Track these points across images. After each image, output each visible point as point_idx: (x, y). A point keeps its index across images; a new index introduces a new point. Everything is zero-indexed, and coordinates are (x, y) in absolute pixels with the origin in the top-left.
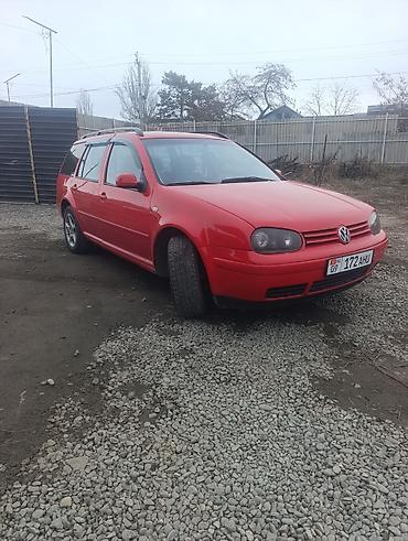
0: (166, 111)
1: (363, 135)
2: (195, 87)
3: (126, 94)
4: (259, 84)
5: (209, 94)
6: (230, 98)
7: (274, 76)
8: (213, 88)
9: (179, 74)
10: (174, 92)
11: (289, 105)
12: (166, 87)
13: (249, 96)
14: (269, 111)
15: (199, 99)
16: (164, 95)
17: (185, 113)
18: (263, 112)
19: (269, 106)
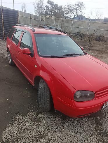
0: (47, 12)
1: (103, 28)
2: (56, 6)
3: (36, 5)
4: (75, 7)
5: (60, 8)
6: (66, 11)
7: (80, 5)
8: (61, 7)
9: (52, 1)
10: (50, 6)
11: (83, 15)
12: (48, 5)
13: (71, 11)
14: (77, 16)
15: (57, 10)
16: (47, 7)
17: (53, 13)
18: (75, 16)
19: (77, 14)
